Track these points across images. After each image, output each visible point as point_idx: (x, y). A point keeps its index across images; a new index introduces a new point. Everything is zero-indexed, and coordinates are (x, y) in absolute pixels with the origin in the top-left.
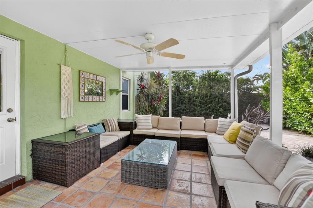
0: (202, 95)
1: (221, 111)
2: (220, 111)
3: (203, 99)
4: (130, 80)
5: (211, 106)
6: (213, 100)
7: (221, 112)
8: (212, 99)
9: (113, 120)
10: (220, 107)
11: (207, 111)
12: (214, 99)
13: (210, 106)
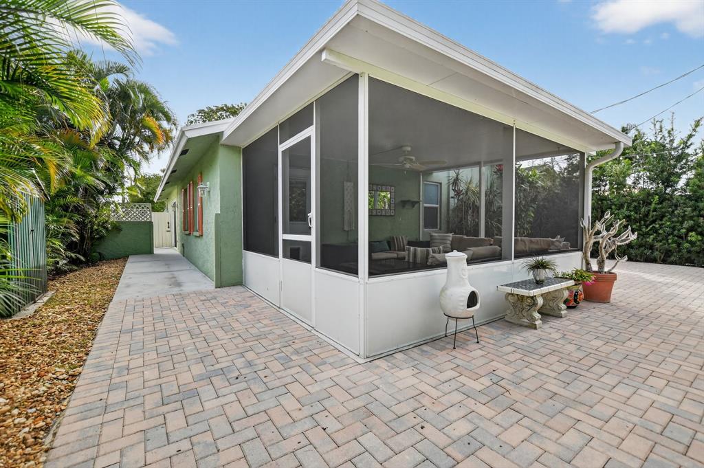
0: (634, 201)
1: (693, 239)
2: (689, 239)
3: (637, 209)
4: (441, 184)
5: (661, 228)
6: (668, 212)
7: (692, 243)
8: (663, 210)
9: (402, 238)
10: (691, 229)
11: (648, 240)
12: (670, 209)
13: (657, 226)
